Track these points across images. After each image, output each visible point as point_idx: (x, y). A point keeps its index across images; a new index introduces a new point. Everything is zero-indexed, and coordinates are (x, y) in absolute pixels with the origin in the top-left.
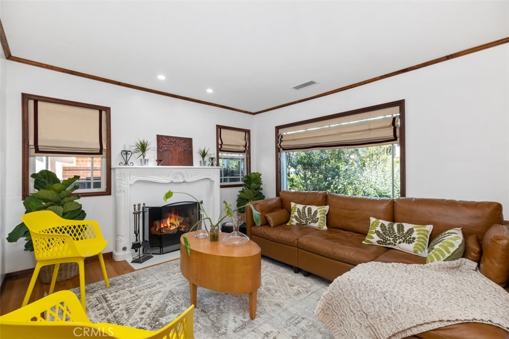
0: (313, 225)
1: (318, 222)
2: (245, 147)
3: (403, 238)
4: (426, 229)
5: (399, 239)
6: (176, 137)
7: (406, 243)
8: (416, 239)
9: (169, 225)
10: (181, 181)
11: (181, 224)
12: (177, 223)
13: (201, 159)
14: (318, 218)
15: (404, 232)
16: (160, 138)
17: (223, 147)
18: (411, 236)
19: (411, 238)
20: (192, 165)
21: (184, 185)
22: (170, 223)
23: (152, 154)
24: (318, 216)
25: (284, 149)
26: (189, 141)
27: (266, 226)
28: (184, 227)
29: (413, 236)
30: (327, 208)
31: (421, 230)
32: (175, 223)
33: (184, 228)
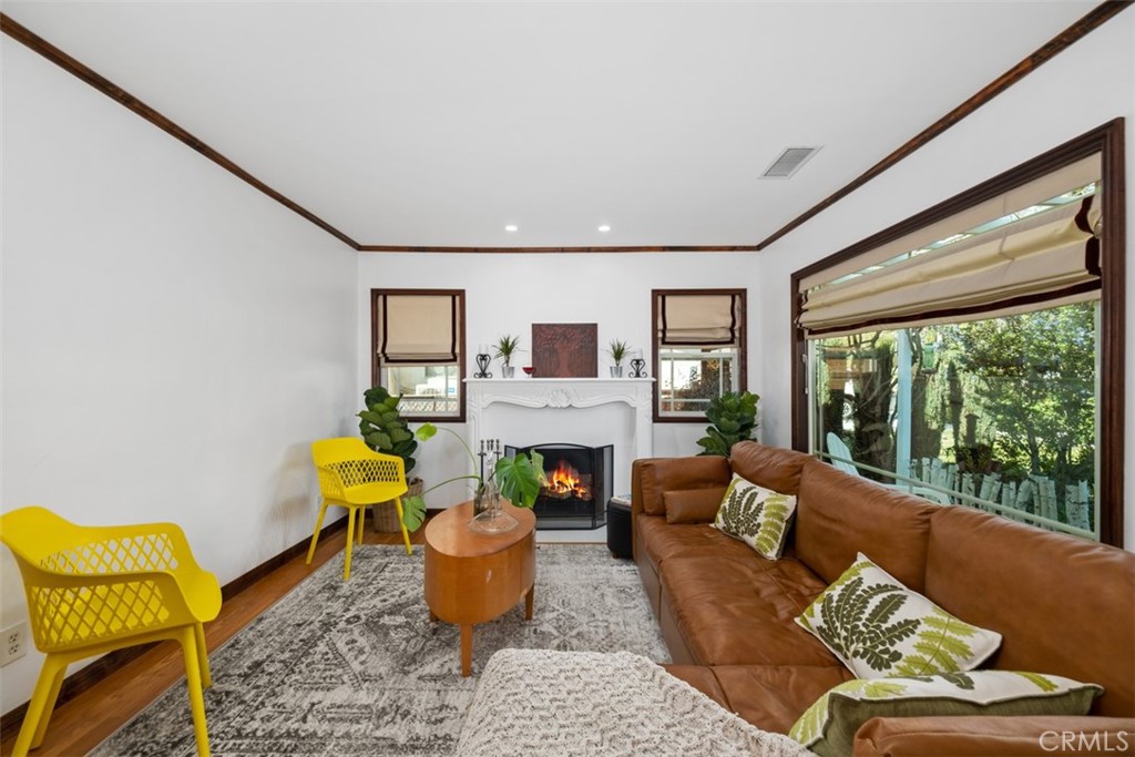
0: (746, 537)
1: (756, 536)
2: (732, 330)
3: (868, 644)
4: (966, 640)
5: (858, 639)
6: (565, 325)
7: (868, 662)
8: (900, 663)
9: (556, 485)
10: (565, 405)
11: (575, 486)
12: (571, 482)
13: (613, 362)
14: (759, 525)
15: (884, 626)
16: (538, 329)
17: (668, 335)
18: (892, 643)
19: (886, 651)
20: (596, 376)
21: (571, 412)
22: (559, 482)
23: (523, 356)
24: (761, 519)
25: (812, 332)
26: (592, 330)
27: (657, 519)
28: (581, 491)
29: (899, 647)
30: (790, 502)
31: (942, 639)
32: (566, 482)
33: (583, 494)
